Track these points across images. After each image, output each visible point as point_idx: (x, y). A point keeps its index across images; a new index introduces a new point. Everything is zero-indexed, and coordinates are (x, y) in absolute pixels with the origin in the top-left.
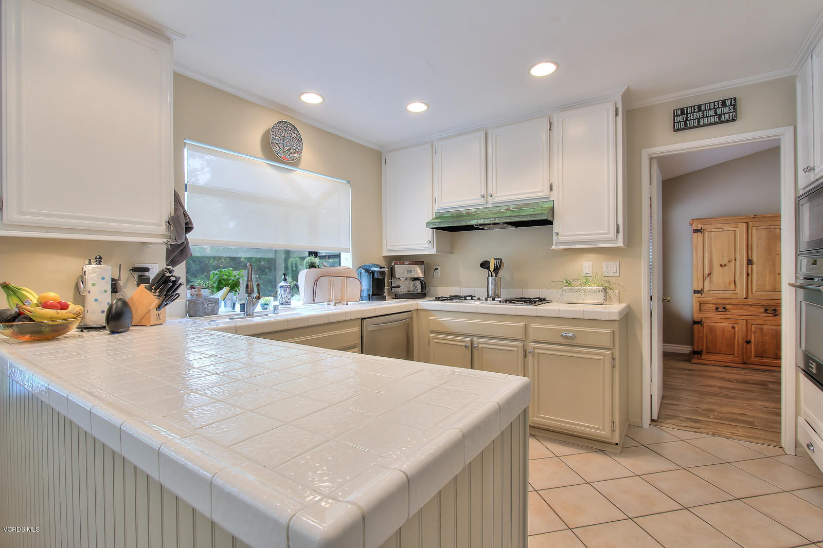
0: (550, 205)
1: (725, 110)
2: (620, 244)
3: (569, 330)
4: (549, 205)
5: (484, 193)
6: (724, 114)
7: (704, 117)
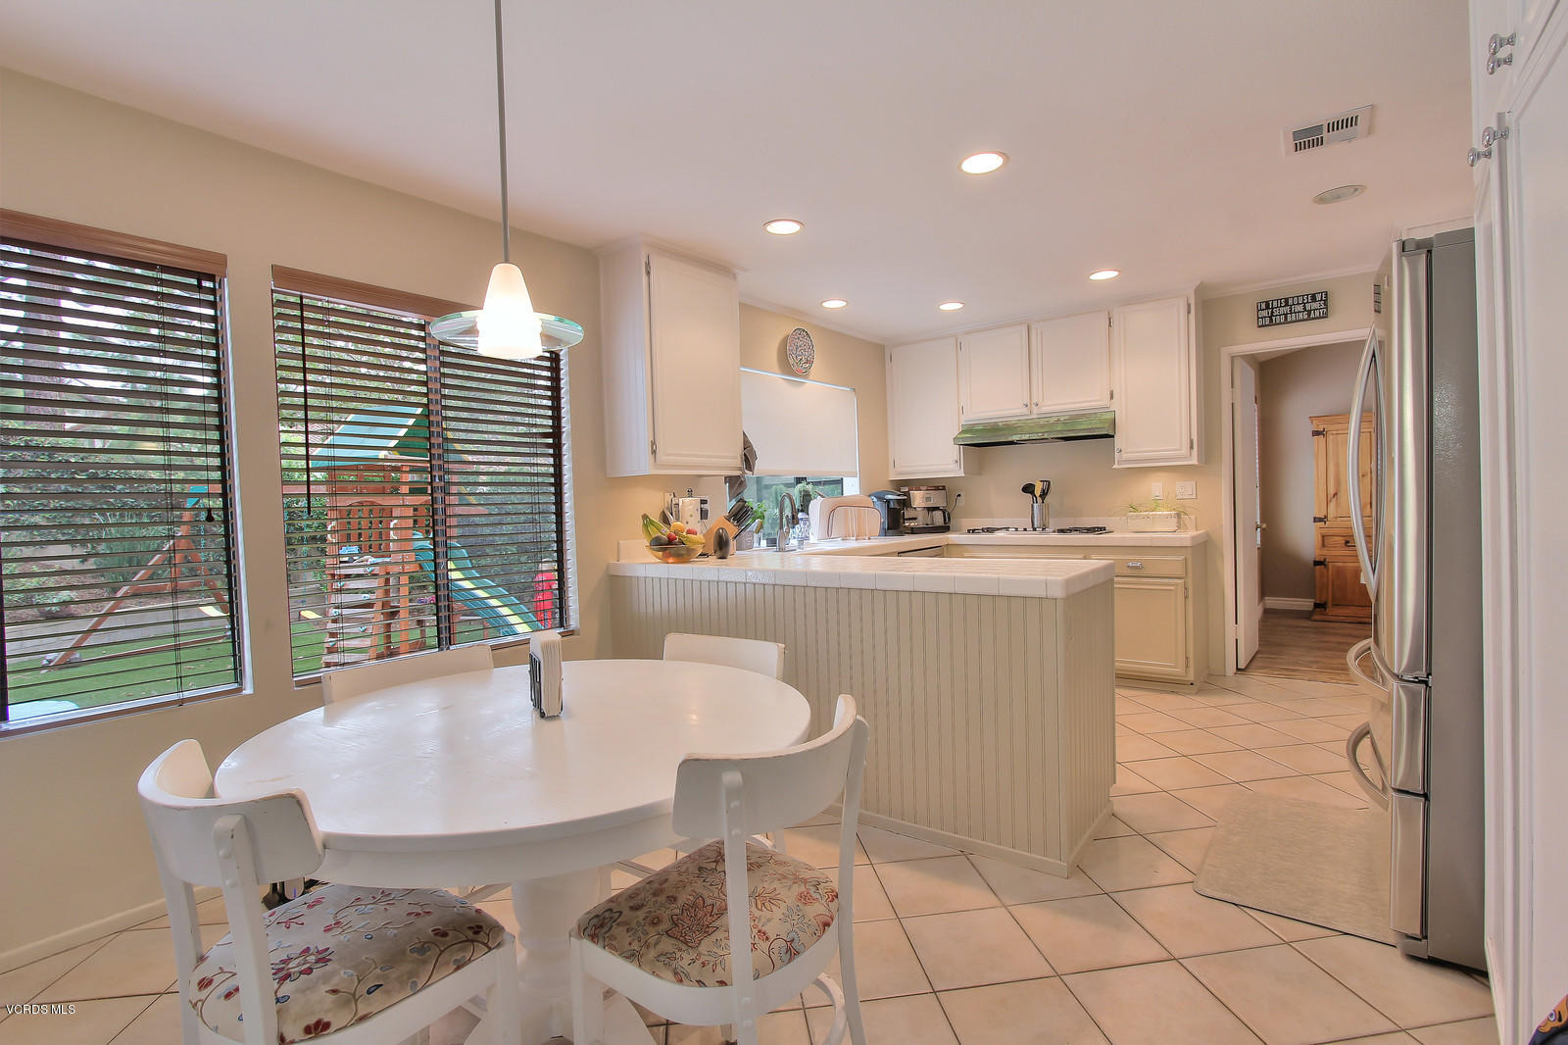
0: (1111, 416)
1: (1315, 305)
2: (1194, 461)
3: (1135, 559)
4: (1109, 416)
5: (1027, 401)
6: (1314, 310)
7: (1291, 313)
